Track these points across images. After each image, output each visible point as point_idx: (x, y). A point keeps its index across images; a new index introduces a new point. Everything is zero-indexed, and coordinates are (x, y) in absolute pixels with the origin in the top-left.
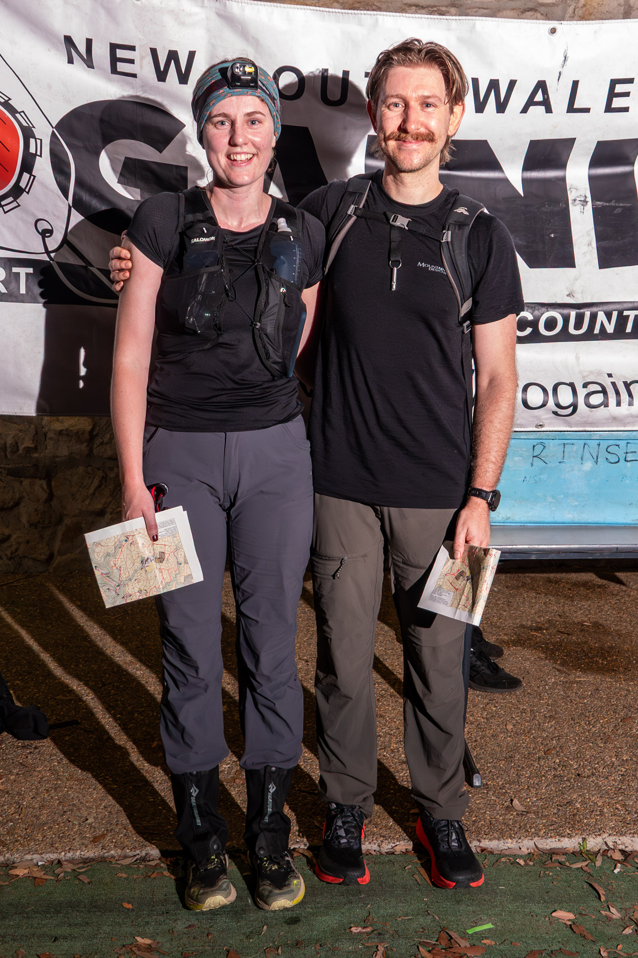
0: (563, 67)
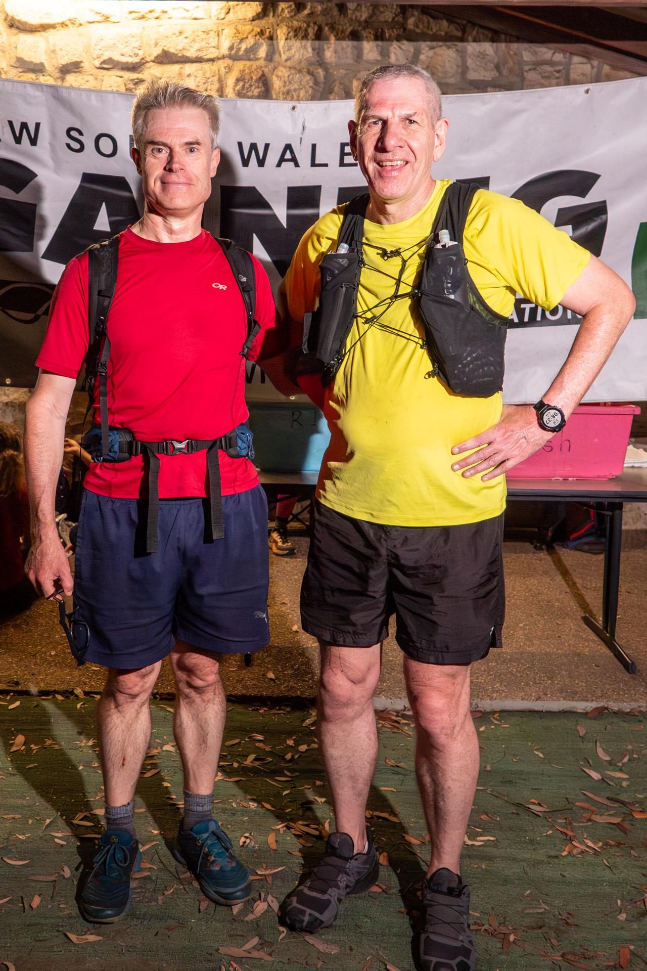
0: (302, 133)
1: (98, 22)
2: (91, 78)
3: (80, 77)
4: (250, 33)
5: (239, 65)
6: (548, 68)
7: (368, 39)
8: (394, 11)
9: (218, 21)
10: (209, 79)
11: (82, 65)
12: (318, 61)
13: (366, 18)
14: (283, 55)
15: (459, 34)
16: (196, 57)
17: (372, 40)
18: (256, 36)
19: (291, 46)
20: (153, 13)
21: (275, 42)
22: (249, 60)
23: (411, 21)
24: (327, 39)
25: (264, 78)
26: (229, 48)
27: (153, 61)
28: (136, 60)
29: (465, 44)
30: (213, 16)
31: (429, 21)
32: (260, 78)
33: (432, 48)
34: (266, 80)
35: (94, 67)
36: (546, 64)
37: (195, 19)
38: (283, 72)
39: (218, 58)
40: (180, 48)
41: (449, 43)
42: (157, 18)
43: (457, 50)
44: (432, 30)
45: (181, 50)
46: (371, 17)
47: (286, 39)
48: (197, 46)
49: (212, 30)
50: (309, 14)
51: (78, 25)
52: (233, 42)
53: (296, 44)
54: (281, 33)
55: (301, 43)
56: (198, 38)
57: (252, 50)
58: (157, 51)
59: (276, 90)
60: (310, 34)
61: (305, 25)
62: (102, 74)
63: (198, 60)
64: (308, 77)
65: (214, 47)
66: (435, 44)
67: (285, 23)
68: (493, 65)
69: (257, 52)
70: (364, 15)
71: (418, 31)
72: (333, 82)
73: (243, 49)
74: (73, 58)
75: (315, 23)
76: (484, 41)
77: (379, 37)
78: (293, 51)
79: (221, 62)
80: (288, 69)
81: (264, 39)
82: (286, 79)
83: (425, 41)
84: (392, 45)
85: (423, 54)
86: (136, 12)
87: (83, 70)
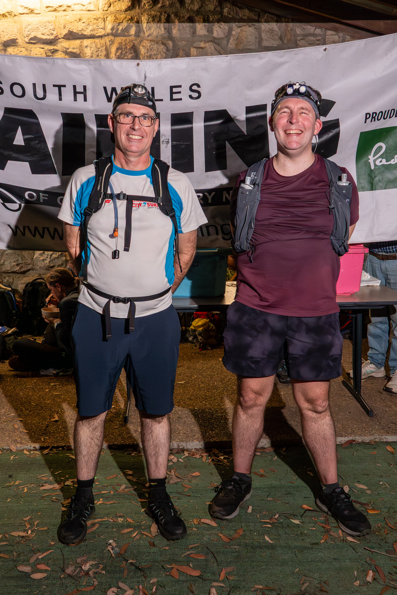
0: (145, 81)
1: (27, 14)
2: (23, 49)
3: (17, 49)
4: (124, 19)
5: (118, 40)
6: (312, 38)
7: (199, 22)
8: (214, 4)
9: (104, 12)
10: (99, 48)
11: (17, 41)
12: (168, 36)
13: (197, 9)
14: (146, 33)
15: (256, 18)
16: (91, 35)
17: (201, 22)
18: (128, 21)
19: (150, 27)
20: (62, 7)
21: (140, 24)
22: (125, 36)
23: (226, 10)
24: (173, 22)
25: (134, 47)
26: (111, 29)
27: (63, 38)
28: (52, 37)
29: (261, 24)
30: (100, 8)
31: (237, 10)
32: (132, 47)
33: (239, 27)
34: (135, 49)
35: (25, 42)
36: (311, 36)
37: (89, 11)
38: (147, 44)
39: (105, 36)
40: (80, 29)
41: (250, 24)
42: (64, 10)
43: (255, 28)
44: (239, 16)
45: (80, 31)
46: (200, 8)
47: (147, 23)
48: (90, 28)
49: (100, 18)
50: (161, 7)
51: (13, 16)
52: (114, 25)
53: (154, 26)
54: (144, 18)
55: (157, 25)
56: (91, 23)
57: (127, 30)
58: (65, 32)
59: (142, 55)
60: (163, 19)
61: (159, 14)
62: (30, 47)
63: (92, 37)
64: (162, 47)
65: (102, 28)
66: (241, 24)
67: (146, 13)
68: (278, 37)
69: (129, 31)
70: (196, 7)
71: (230, 16)
72: (178, 49)
73: (120, 29)
74: (11, 37)
75: (165, 12)
76: (272, 22)
77: (206, 20)
78: (152, 30)
79: (107, 37)
80: (149, 42)
81: (133, 23)
82: (149, 48)
83: (235, 22)
84: (214, 25)
85: (234, 30)
86: (51, 7)
87: (18, 44)
